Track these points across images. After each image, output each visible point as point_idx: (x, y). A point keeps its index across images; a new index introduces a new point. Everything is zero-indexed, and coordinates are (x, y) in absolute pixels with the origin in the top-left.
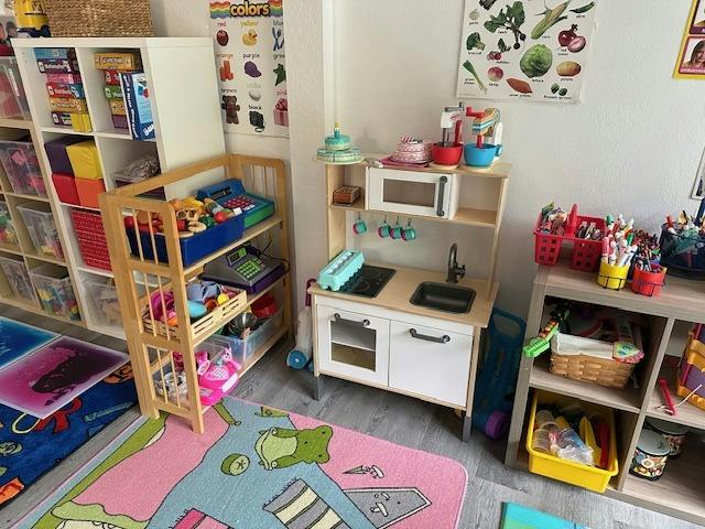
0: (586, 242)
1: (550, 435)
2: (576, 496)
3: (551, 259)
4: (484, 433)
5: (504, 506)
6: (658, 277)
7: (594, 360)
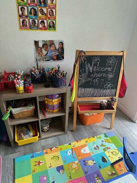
0: (10, 82)
1: (21, 134)
2: (32, 145)
3: (3, 89)
4: (4, 141)
5: (14, 160)
6: (31, 87)
7: (24, 112)
